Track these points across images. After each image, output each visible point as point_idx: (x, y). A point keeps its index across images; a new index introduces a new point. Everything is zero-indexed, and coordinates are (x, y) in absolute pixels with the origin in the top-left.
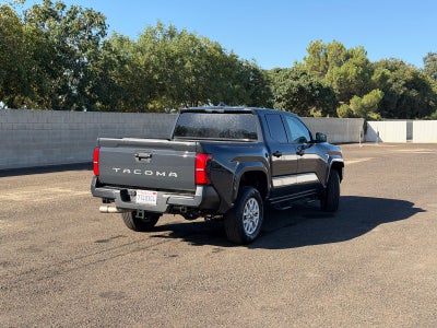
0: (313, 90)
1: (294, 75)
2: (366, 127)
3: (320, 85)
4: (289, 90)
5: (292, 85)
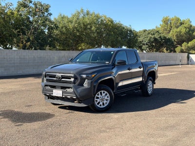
0: (162, 40)
1: (152, 33)
2: (188, 57)
3: (165, 37)
4: (149, 40)
5: (151, 38)
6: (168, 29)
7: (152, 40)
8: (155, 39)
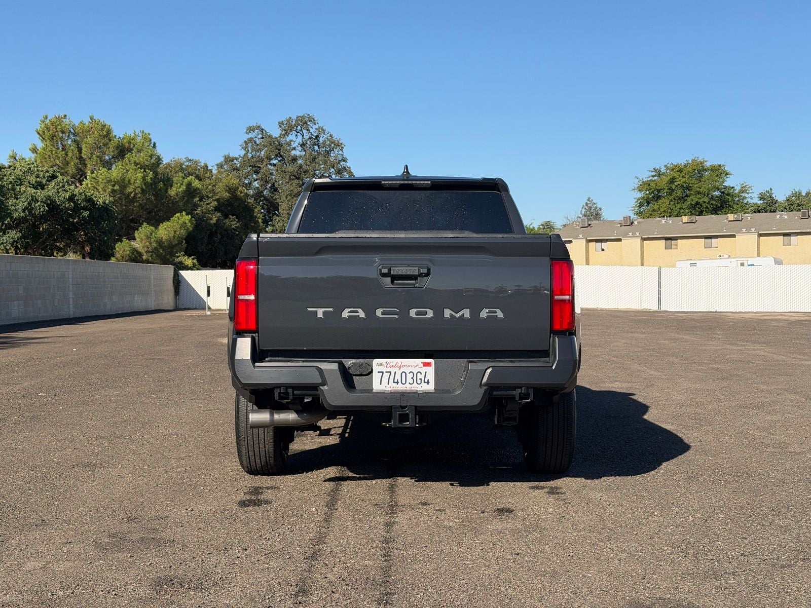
0: (77, 209)
1: (33, 179)
2: (178, 282)
3: (89, 200)
4: (29, 209)
5: (34, 199)
6: (71, 169)
7: (40, 208)
8: (53, 207)
